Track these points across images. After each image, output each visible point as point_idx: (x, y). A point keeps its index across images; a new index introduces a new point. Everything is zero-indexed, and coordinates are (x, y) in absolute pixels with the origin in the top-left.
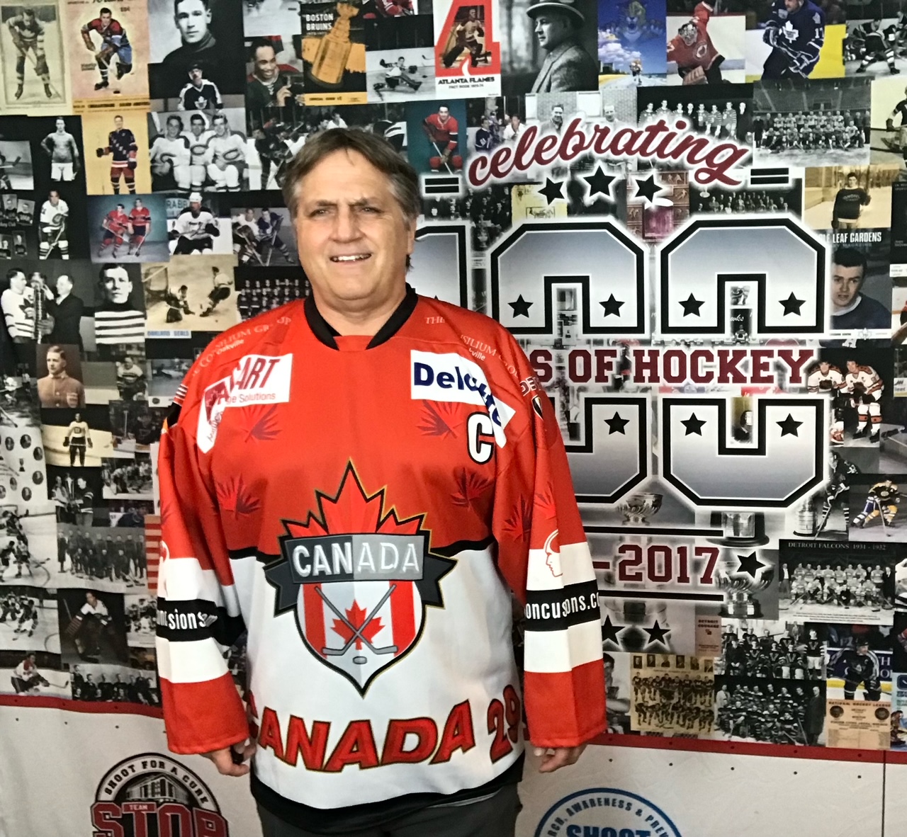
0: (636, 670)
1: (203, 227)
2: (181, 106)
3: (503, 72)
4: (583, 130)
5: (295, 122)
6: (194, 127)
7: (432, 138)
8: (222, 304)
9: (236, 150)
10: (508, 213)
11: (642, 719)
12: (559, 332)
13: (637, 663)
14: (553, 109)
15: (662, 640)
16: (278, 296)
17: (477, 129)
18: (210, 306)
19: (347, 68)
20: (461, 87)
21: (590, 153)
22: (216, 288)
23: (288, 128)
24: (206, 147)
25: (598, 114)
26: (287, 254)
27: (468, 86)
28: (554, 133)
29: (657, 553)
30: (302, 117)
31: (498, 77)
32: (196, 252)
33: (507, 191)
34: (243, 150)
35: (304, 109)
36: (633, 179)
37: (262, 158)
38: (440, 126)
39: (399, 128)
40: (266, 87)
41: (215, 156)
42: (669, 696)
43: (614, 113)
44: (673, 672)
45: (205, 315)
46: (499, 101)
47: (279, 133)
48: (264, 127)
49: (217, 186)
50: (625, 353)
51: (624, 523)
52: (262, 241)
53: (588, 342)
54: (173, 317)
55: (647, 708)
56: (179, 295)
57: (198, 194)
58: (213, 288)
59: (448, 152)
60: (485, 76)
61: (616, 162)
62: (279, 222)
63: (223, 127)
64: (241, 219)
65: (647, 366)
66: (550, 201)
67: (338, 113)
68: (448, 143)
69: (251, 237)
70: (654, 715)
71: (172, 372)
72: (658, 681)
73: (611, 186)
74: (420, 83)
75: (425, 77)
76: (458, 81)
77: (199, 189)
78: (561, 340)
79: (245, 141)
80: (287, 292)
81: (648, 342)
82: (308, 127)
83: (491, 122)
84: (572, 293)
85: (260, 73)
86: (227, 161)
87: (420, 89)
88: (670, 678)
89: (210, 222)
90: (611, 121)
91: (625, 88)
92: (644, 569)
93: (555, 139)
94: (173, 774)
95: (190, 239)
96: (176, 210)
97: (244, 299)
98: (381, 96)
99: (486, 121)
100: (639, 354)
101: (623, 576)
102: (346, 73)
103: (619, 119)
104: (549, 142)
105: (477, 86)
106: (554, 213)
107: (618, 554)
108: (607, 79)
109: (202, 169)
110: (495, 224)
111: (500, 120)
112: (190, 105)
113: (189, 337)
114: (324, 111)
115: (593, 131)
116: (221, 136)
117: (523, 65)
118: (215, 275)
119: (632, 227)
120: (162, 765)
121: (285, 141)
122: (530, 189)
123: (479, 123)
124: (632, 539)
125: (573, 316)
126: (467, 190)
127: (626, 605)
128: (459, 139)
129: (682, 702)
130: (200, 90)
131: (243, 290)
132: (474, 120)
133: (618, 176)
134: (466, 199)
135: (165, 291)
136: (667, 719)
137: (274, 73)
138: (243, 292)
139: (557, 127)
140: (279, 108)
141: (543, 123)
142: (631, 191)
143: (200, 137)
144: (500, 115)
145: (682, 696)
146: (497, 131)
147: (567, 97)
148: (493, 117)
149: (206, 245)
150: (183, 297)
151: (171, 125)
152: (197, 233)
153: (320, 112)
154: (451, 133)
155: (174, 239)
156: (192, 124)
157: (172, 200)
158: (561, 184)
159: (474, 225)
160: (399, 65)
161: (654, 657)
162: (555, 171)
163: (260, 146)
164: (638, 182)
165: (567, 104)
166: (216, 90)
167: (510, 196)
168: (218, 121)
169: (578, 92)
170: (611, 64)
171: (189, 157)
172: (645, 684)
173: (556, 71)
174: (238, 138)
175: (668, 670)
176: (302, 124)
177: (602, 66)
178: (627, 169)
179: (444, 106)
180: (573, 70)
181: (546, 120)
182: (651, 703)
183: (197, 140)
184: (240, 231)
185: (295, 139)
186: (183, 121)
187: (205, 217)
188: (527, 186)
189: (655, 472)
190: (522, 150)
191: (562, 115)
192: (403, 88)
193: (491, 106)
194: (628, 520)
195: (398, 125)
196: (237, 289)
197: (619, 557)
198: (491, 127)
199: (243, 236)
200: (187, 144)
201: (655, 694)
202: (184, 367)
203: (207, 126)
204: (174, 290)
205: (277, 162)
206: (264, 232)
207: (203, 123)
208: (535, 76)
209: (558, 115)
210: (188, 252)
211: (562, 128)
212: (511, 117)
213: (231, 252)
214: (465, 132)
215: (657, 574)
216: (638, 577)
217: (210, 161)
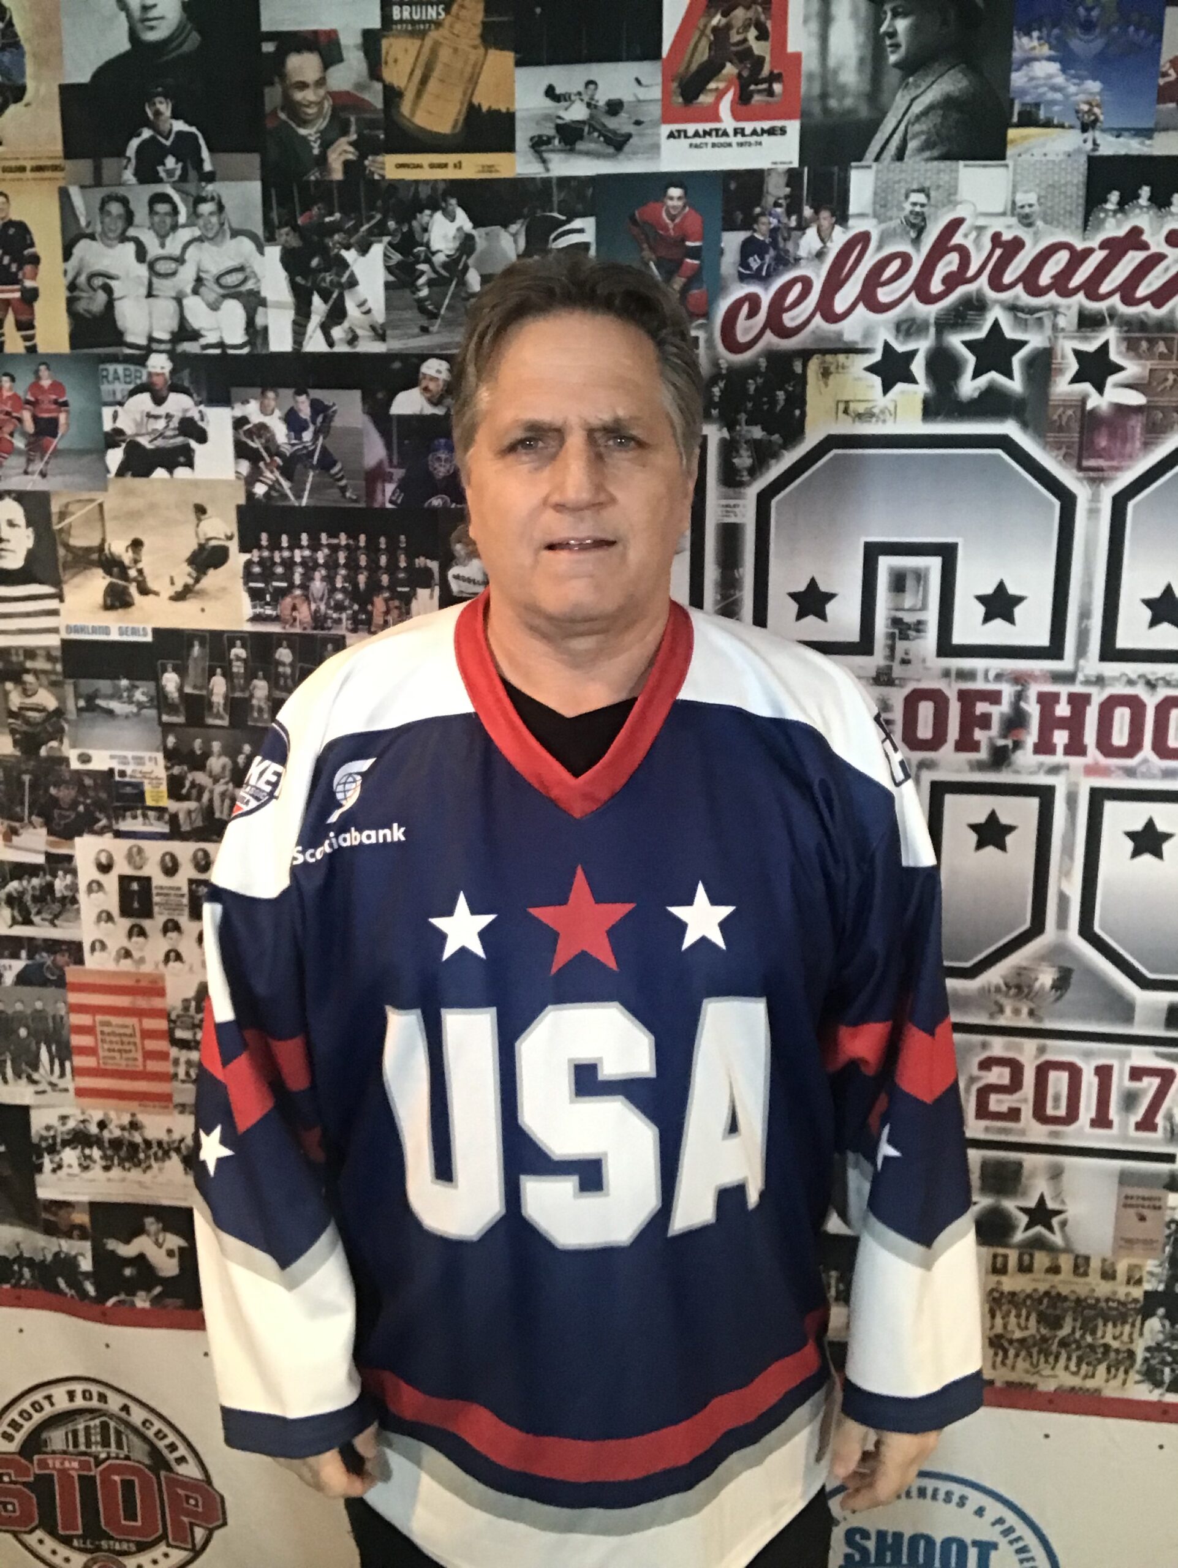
0: (995, 1278)
1: (175, 423)
2: (129, 176)
3: (804, 116)
4: (969, 243)
5: (363, 212)
6: (156, 219)
7: (647, 253)
8: (213, 578)
9: (241, 269)
10: (797, 412)
11: (999, 1359)
12: (887, 652)
13: (999, 1265)
14: (907, 197)
15: (1050, 1229)
16: (326, 565)
17: (742, 236)
18: (191, 581)
19: (476, 101)
20: (714, 145)
21: (979, 292)
22: (202, 547)
23: (351, 223)
24: (180, 260)
25: (1000, 209)
26: (343, 483)
27: (730, 145)
28: (906, 247)
29: (1053, 1075)
30: (379, 203)
31: (794, 127)
32: (160, 473)
33: (798, 367)
34: (257, 269)
35: (384, 185)
36: (1067, 347)
37: (295, 287)
38: (665, 228)
39: (581, 231)
40: (304, 139)
41: (199, 281)
42: (1056, 1323)
43: (1036, 208)
44: (1066, 1283)
45: (179, 597)
46: (793, 176)
47: (331, 235)
48: (300, 222)
49: (203, 341)
50: (1019, 696)
51: (992, 1016)
52: (293, 454)
53: (946, 674)
54: (117, 599)
55: (1011, 1342)
56: (127, 558)
57: (164, 356)
58: (195, 547)
59: (678, 283)
60: (766, 125)
61: (1032, 311)
62: (328, 419)
63: (214, 220)
64: (252, 411)
65: (1062, 723)
66: (886, 389)
67: (453, 197)
68: (680, 263)
69: (273, 449)
70: (1023, 1354)
71: (114, 705)
72: (1036, 1296)
73: (1016, 360)
74: (629, 136)
75: (638, 123)
76: (707, 133)
77: (167, 347)
78: (890, 668)
79: (261, 252)
80: (342, 557)
81: (1068, 678)
82: (392, 224)
83: (774, 222)
84: (920, 576)
85: (293, 109)
86: (221, 291)
87: (627, 148)
88: (1059, 1294)
89: (189, 415)
90: (1030, 225)
91: (1061, 157)
92: (1025, 1100)
93: (906, 260)
94: (123, 1414)
95: (149, 446)
96: (121, 389)
97: (257, 570)
98: (544, 161)
99: (763, 219)
100: (1047, 701)
101: (983, 1112)
102: (473, 111)
103: (1046, 222)
104: (895, 265)
105: (750, 144)
106: (895, 414)
107: (975, 1072)
108: (1025, 138)
109: (172, 306)
110: (771, 433)
111: (794, 218)
112: (147, 174)
113: (149, 638)
114: (424, 192)
115: (988, 245)
116: (211, 239)
117: (849, 102)
118: (199, 520)
119: (1056, 446)
120: (102, 1398)
121: (344, 253)
122: (848, 363)
123: (749, 223)
124: (1007, 1047)
125: (919, 623)
126: (715, 364)
127: (985, 1164)
128: (704, 253)
129: (1078, 1335)
130: (168, 143)
131: (256, 552)
132: (739, 216)
133: (1035, 340)
134: (714, 380)
135: (101, 549)
136: (1046, 1362)
137: (322, 107)
138: (255, 555)
139: (913, 234)
140: (331, 182)
141: (883, 226)
142: (1061, 371)
143: (168, 241)
144: (793, 208)
145: (1078, 1324)
146: (785, 240)
147: (939, 171)
148: (779, 210)
149: (182, 459)
150: (136, 561)
151: (109, 213)
152: (161, 435)
153: (417, 192)
154: (688, 244)
155: (116, 445)
156: (152, 212)
157: (111, 368)
158: (912, 355)
159: (725, 434)
160: (586, 98)
161: (1032, 1256)
162: (904, 327)
163: (292, 262)
164: (1078, 353)
165: (938, 187)
166: (202, 142)
167: (804, 375)
168: (206, 208)
169: (961, 163)
170: (1037, 105)
171: (146, 282)
172: (1010, 1302)
173: (918, 118)
174: (246, 245)
175: (1057, 1279)
176: (379, 217)
177: (1017, 108)
178: (1055, 327)
179: (676, 186)
180: (955, 116)
181: (891, 219)
182: (1018, 1334)
183: (163, 246)
184: (250, 434)
185: (364, 250)
186: (132, 206)
187: (179, 404)
188: (841, 358)
189: (1062, 924)
190: (834, 283)
191: (925, 209)
192: (592, 146)
193: (776, 189)
194: (1001, 1010)
195: (577, 224)
196: (244, 548)
197: (978, 1079)
198: (774, 232)
199: (256, 444)
200: (141, 254)
201: (1027, 1319)
202: (139, 696)
203: (182, 218)
204: (118, 547)
205: (325, 298)
206: (299, 437)
207: (175, 211)
208: (874, 125)
209: (918, 209)
210: (146, 473)
211: (924, 235)
212: (817, 212)
213: (232, 476)
214: (719, 241)
215: (1050, 1111)
216: (1014, 1114)
217: (188, 289)
